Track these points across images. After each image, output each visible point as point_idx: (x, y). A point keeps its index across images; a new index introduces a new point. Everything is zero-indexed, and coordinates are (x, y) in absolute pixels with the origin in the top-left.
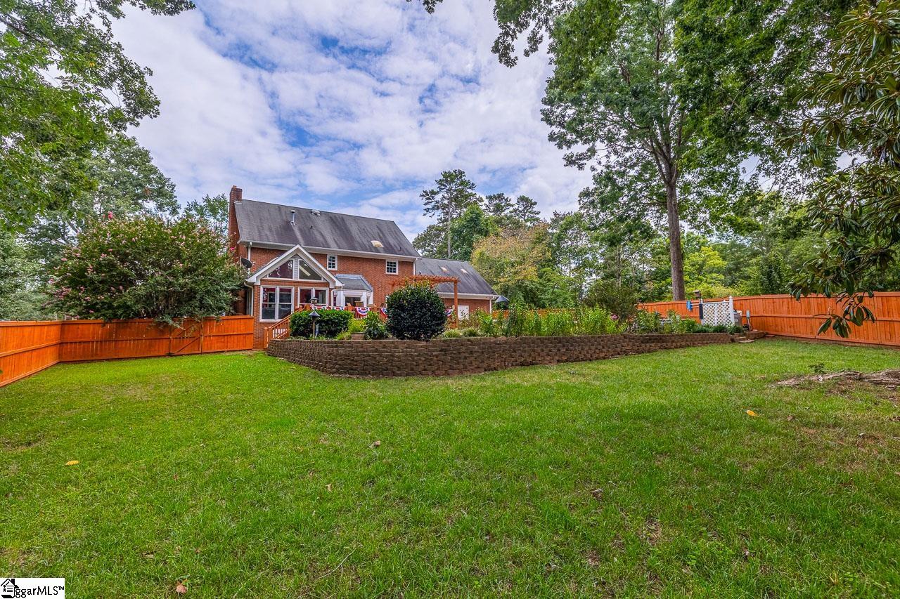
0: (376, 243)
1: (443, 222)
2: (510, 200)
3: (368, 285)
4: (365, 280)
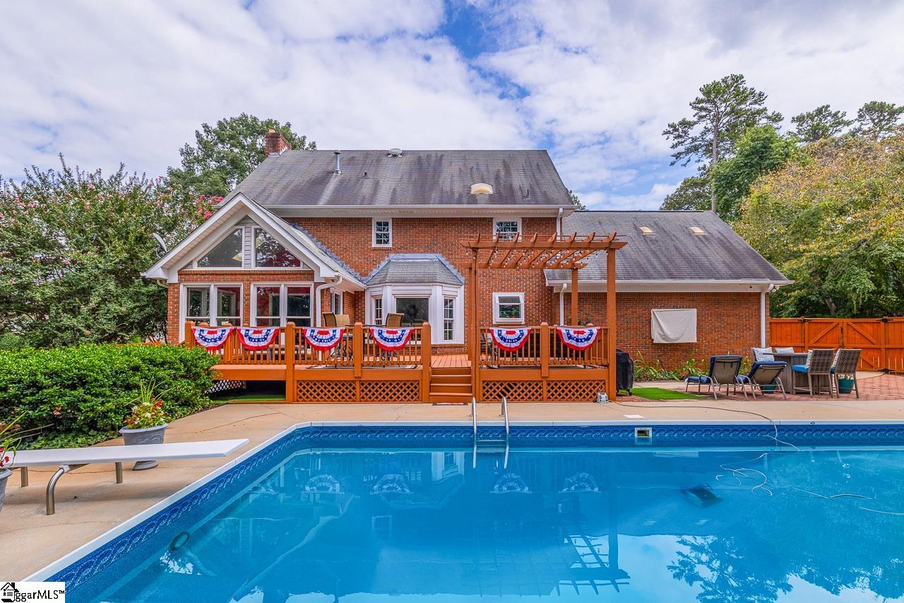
0: (480, 188)
2: (844, 115)
3: (455, 272)
4: (447, 263)
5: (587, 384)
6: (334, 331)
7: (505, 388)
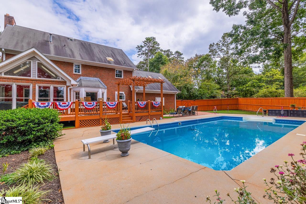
0: (110, 59)
1: (145, 61)
2: (172, 52)
3: (104, 84)
4: (101, 81)
5: (152, 116)
6: (93, 103)
7: (141, 118)
